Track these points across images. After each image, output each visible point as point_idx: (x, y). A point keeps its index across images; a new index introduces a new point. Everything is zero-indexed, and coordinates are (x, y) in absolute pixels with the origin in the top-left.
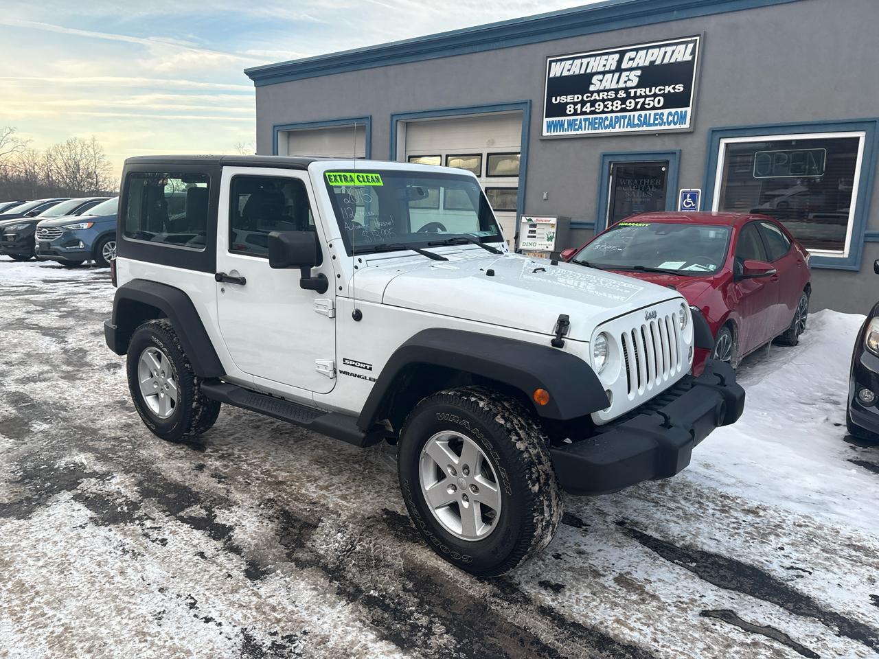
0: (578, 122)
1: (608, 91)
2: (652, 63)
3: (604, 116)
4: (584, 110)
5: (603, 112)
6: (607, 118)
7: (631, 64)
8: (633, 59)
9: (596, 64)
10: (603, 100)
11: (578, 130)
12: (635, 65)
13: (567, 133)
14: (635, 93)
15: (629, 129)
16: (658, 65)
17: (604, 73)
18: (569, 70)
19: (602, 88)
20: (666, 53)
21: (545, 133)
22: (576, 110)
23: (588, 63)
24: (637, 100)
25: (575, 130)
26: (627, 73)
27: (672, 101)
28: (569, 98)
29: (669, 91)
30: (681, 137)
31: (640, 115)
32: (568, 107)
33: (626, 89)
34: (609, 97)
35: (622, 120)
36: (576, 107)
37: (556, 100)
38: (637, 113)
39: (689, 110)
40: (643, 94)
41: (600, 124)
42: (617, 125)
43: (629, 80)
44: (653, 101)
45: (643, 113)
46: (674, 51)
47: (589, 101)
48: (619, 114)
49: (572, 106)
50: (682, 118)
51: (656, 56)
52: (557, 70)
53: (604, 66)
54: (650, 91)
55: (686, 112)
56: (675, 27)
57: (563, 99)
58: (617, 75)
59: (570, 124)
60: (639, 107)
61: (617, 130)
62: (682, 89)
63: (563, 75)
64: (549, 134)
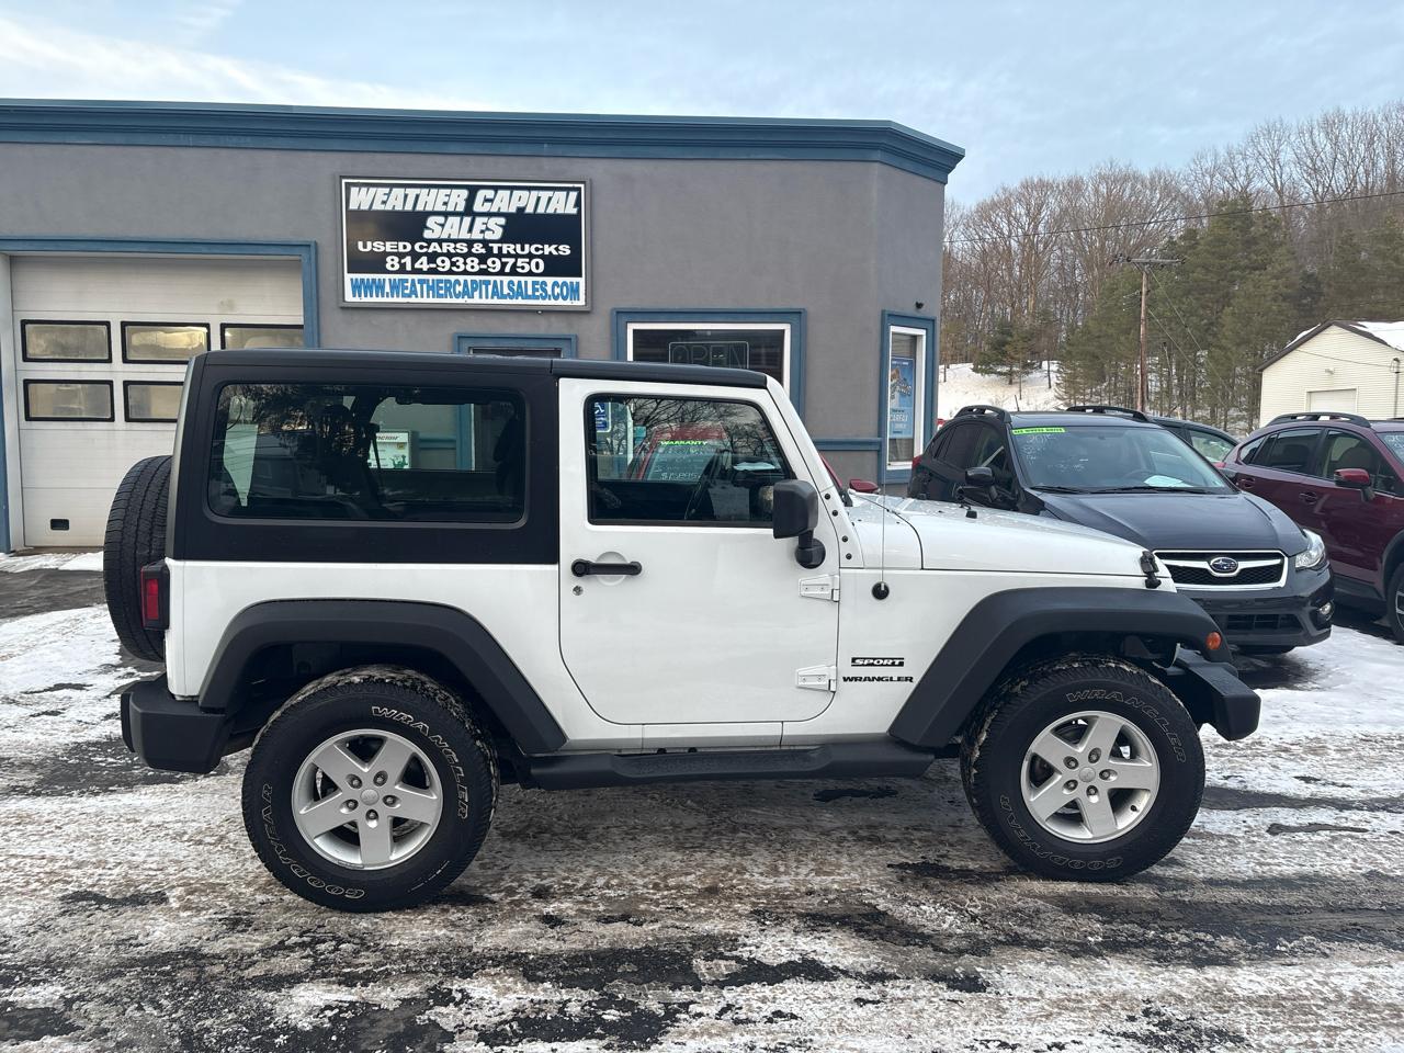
0: (409, 285)
1: (455, 241)
2: (521, 210)
3: (452, 278)
4: (417, 266)
5: (450, 272)
6: (457, 282)
7: (487, 208)
8: (491, 200)
9: (430, 200)
10: (449, 255)
11: (409, 296)
12: (494, 210)
13: (390, 300)
14: (500, 249)
15: (496, 301)
16: (529, 214)
17: (446, 214)
18: (384, 202)
19: (445, 236)
20: (539, 199)
21: (349, 298)
22: (403, 266)
23: (417, 196)
24: (504, 260)
25: (404, 295)
26: (485, 219)
27: (555, 267)
28: (389, 247)
29: (550, 253)
30: (574, 318)
31: (511, 282)
32: (388, 259)
33: (485, 243)
34: (459, 251)
35: (484, 287)
36: (403, 261)
37: (365, 247)
38: (506, 279)
39: (582, 281)
40: (513, 252)
41: (447, 290)
42: (476, 294)
43: (488, 229)
44: (529, 263)
45: (515, 279)
46: (550, 199)
47: (426, 254)
48: (478, 278)
49: (396, 259)
50: (574, 291)
51: (526, 201)
52: (361, 199)
53: (445, 204)
54: (523, 249)
55: (578, 283)
56: (548, 166)
57: (379, 246)
58: (467, 220)
59: (395, 286)
60: (507, 270)
61: (476, 300)
62: (568, 252)
63: (374, 208)
64: (357, 299)
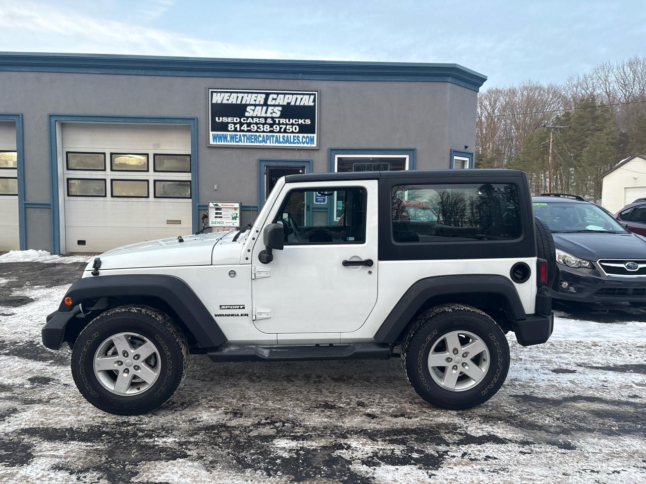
0: (238, 137)
1: (259, 118)
2: (289, 104)
3: (258, 134)
4: (242, 128)
5: (257, 131)
6: (260, 136)
7: (273, 102)
8: (275, 99)
9: (248, 99)
10: (256, 124)
11: (238, 142)
12: (277, 103)
13: (230, 144)
14: (279, 121)
15: (277, 144)
16: (292, 106)
17: (255, 105)
18: (228, 100)
19: (255, 115)
20: (297, 99)
21: (211, 142)
22: (236, 128)
23: (243, 97)
24: (281, 126)
25: (236, 142)
26: (273, 108)
27: (303, 129)
28: (230, 120)
29: (301, 123)
30: (311, 152)
31: (284, 136)
32: (229, 125)
33: (273, 118)
34: (261, 122)
35: (272, 138)
36: (236, 126)
37: (219, 119)
38: (281, 135)
39: (315, 135)
40: (285, 123)
41: (255, 139)
42: (268, 141)
43: (274, 112)
44: (292, 128)
45: (286, 135)
46: (302, 99)
47: (246, 123)
48: (269, 134)
49: (233, 125)
50: (312, 140)
51: (291, 99)
52: (218, 98)
53: (255, 101)
54: (289, 121)
55: (313, 137)
56: (301, 83)
57: (225, 120)
58: (265, 108)
59: (232, 138)
60: (282, 130)
61: (268, 144)
62: (310, 123)
63: (223, 102)
64: (215, 143)
